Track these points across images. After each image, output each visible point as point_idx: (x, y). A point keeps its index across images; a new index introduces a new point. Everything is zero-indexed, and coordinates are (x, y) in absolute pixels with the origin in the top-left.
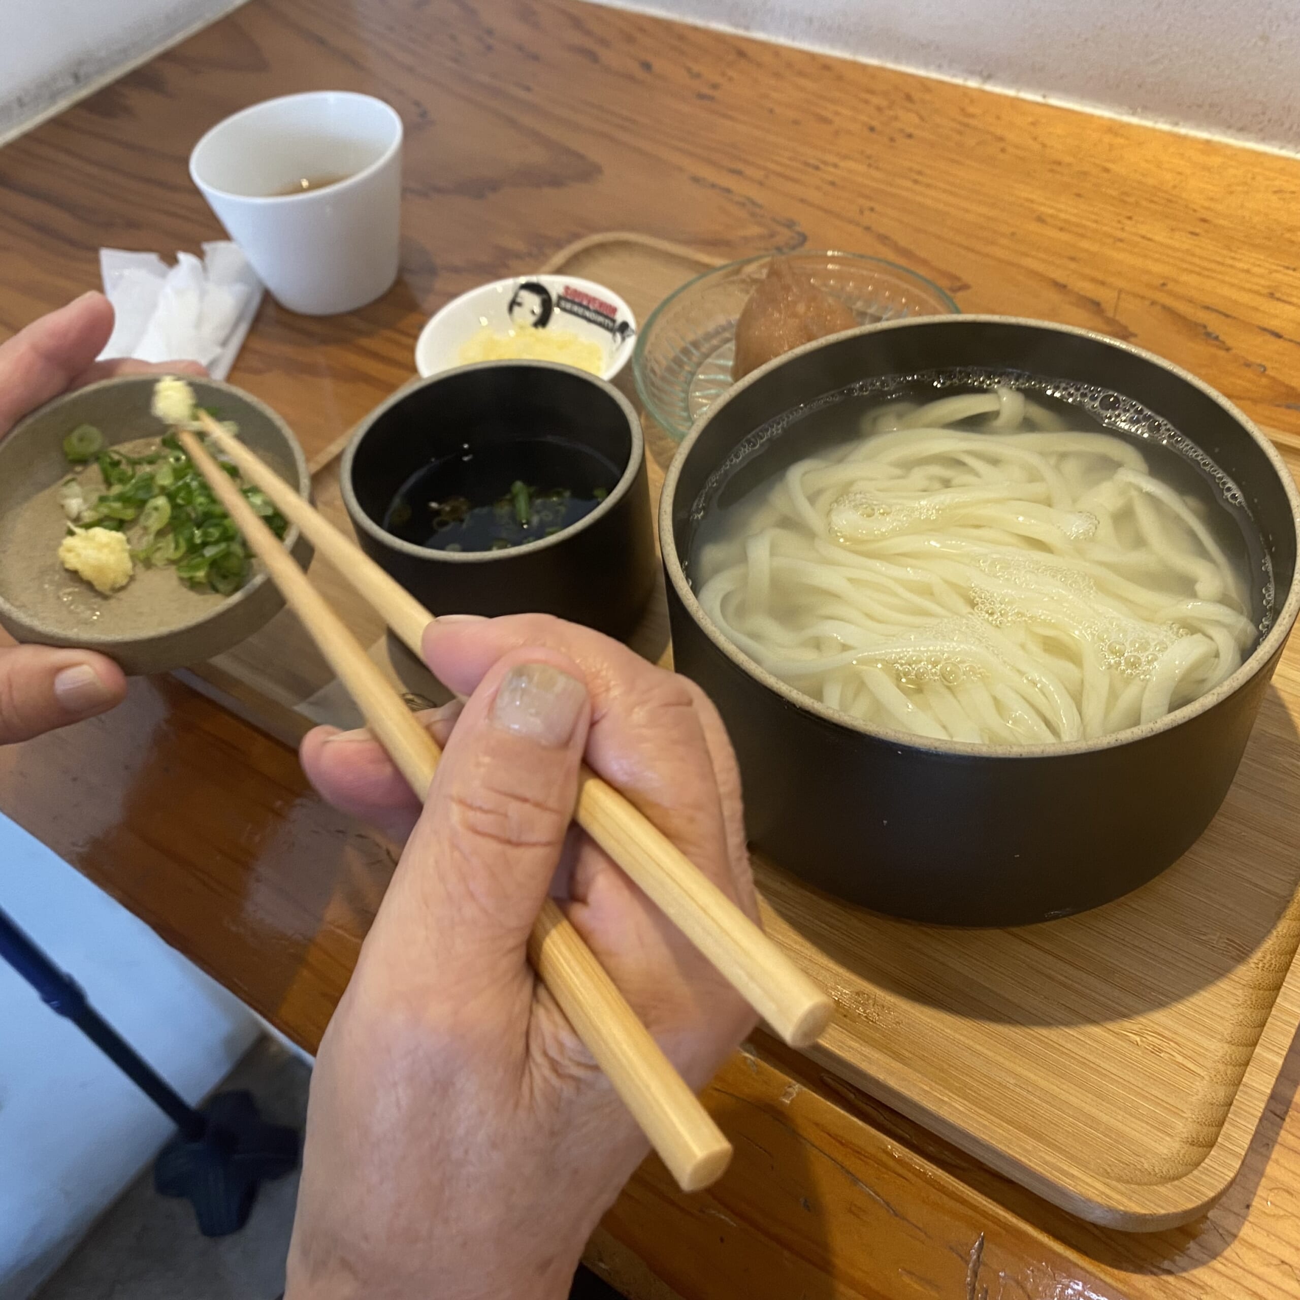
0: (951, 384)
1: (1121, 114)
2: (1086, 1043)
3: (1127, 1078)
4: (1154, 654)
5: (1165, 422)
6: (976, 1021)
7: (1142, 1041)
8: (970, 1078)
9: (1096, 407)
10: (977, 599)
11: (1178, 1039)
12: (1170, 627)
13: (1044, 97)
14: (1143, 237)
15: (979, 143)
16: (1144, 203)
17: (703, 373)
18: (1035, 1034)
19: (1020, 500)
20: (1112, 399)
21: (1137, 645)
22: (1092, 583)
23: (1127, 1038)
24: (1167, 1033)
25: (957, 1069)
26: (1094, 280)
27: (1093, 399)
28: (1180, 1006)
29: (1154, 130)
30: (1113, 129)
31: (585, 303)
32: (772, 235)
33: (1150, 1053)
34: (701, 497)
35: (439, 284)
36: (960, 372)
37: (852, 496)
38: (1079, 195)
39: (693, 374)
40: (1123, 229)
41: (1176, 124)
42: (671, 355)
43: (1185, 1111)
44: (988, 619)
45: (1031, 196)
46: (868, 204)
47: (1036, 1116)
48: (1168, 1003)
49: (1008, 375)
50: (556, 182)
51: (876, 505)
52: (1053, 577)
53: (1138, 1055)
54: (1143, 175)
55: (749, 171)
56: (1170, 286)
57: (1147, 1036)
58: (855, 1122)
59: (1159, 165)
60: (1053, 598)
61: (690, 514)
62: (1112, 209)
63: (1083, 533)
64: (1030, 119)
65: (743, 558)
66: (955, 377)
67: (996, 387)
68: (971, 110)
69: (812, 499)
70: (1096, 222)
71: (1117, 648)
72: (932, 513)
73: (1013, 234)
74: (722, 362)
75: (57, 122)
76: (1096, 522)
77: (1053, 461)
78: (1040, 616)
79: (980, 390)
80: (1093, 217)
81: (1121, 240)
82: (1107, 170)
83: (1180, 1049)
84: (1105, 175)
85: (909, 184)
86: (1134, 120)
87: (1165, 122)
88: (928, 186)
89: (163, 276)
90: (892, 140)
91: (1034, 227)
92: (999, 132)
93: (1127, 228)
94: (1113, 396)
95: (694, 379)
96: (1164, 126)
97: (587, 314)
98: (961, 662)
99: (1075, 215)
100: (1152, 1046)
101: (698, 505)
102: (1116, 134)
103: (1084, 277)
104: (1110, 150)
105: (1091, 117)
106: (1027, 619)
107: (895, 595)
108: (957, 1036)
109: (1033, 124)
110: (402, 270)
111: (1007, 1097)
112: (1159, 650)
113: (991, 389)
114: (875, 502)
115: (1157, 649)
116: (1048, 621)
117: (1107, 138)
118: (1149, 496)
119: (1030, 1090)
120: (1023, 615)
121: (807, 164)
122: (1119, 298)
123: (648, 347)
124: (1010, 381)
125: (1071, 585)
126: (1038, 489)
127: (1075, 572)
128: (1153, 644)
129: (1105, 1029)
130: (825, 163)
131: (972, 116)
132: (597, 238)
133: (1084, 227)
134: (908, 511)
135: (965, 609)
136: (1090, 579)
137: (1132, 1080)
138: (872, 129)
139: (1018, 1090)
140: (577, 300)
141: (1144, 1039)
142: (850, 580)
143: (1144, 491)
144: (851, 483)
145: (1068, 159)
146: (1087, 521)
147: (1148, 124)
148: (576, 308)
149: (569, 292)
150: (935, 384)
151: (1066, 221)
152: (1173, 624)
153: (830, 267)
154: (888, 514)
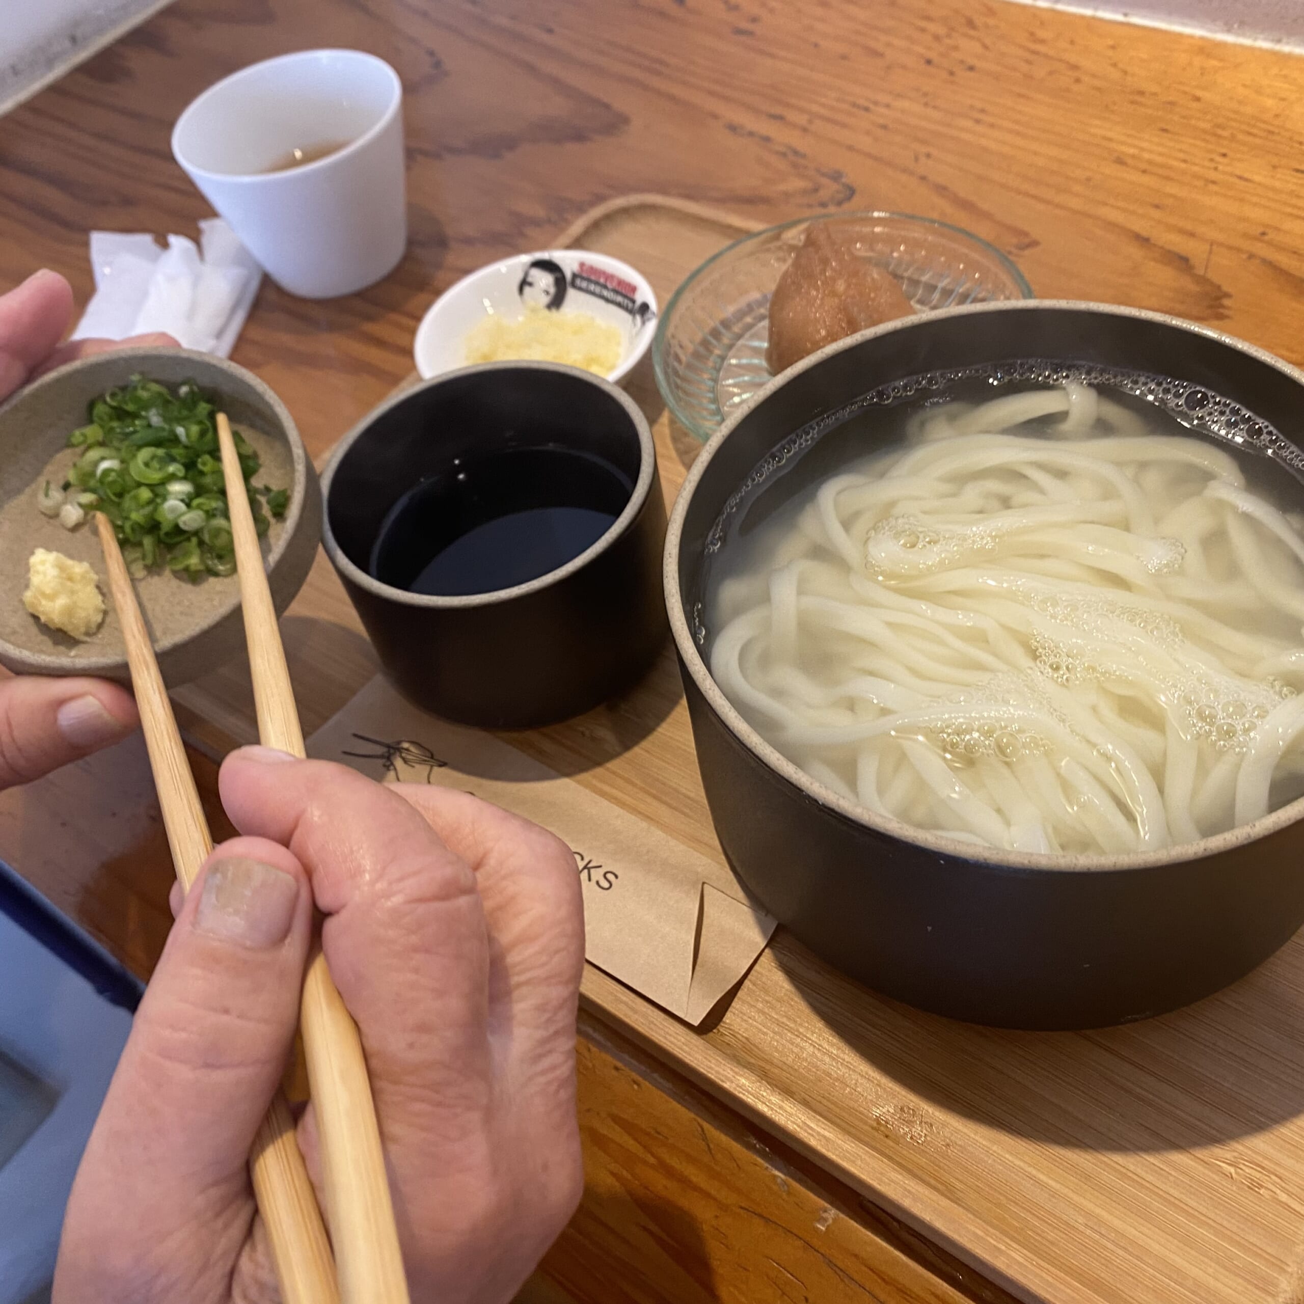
0: (1010, 381)
1: (1216, 32)
2: (1171, 1174)
3: (1219, 1220)
4: (1251, 722)
5: (1266, 424)
6: (1038, 1143)
7: (1237, 1173)
8: (1031, 1216)
9: (1181, 405)
10: (1040, 650)
11: (1280, 1171)
12: (1272, 683)
13: (1126, 15)
14: (1240, 178)
15: (1051, 73)
16: (1241, 137)
17: (734, 357)
18: (1109, 1162)
19: (1092, 522)
20: (1199, 396)
21: (1231, 709)
22: (1177, 629)
23: (1219, 1168)
24: (1266, 1163)
25: (1017, 1204)
26: (1182, 231)
27: (1178, 396)
28: (1283, 1130)
29: (1252, 49)
30: (1205, 49)
31: (602, 280)
32: (816, 190)
33: (1247, 1189)
34: (717, 525)
35: (451, 259)
36: (1022, 365)
37: (893, 522)
38: (1165, 130)
39: (723, 358)
40: (1216, 169)
41: (1279, 41)
42: (699, 337)
43: (1290, 1263)
44: (1052, 676)
45: (1109, 134)
46: (924, 149)
47: (1109, 1265)
48: (1268, 1126)
49: (1078, 368)
50: (579, 137)
51: (921, 532)
52: (1132, 621)
53: (1232, 1190)
54: (1240, 102)
55: (791, 116)
56: (1271, 235)
57: (1244, 1168)
58: (898, 1256)
59: (1259, 91)
60: (1130, 649)
61: (704, 546)
62: (1203, 144)
63: (1167, 565)
64: (1110, 42)
65: (766, 598)
66: (1015, 372)
67: (1064, 382)
68: (1041, 34)
69: (847, 525)
70: (1185, 161)
71: (1207, 713)
72: (988, 541)
73: (1089, 179)
74: (756, 343)
75: (55, 89)
76: (1183, 551)
77: (1130, 472)
78: (1115, 671)
79: (1046, 387)
80: (1181, 155)
81: (1214, 182)
82: (1198, 99)
83: (1284, 1185)
84: (1195, 105)
85: (969, 124)
86: (1230, 38)
87: (1265, 39)
88: (992, 126)
89: (155, 259)
90: (952, 73)
91: (1110, 169)
92: (1073, 58)
93: (1220, 167)
94: (1200, 392)
95: (726, 363)
96: (1263, 44)
97: (605, 293)
98: (1020, 731)
99: (1161, 154)
100: (1249, 1181)
101: (714, 535)
102: (1209, 56)
103: (1171, 228)
104: (1202, 74)
105: (1180, 35)
106: (1098, 675)
107: (942, 643)
108: (1018, 1162)
109: (1113, 47)
110: (411, 242)
111: (1076, 1240)
112: (1257, 717)
113: (1058, 385)
114: (920, 529)
115: (1256, 713)
116: (1124, 678)
117: (1198, 61)
118: (1247, 518)
119: (1103, 1232)
120: (1094, 669)
121: (854, 105)
122: (1210, 252)
123: (671, 330)
124: (1081, 374)
125: (1152, 632)
126: (1111, 508)
127: (1158, 615)
128: (1250, 708)
129: (1193, 1157)
130: (876, 103)
131: (1042, 41)
132: (619, 202)
133: (1170, 168)
134: (959, 539)
135: (1025, 661)
136: (1175, 623)
137: (1225, 1223)
138: (929, 62)
139: (1088, 1232)
140: (593, 278)
141: (1239, 1170)
142: (889, 625)
143: (1240, 510)
144: (892, 504)
145: (1154, 88)
146: (1171, 550)
147: (1247, 42)
148: (592, 287)
149: (585, 268)
150: (991, 380)
151: (1150, 162)
152: (1274, 680)
153: (878, 229)
154: (935, 542)
